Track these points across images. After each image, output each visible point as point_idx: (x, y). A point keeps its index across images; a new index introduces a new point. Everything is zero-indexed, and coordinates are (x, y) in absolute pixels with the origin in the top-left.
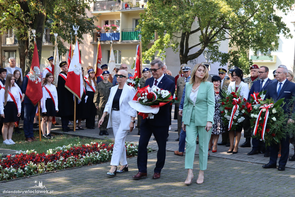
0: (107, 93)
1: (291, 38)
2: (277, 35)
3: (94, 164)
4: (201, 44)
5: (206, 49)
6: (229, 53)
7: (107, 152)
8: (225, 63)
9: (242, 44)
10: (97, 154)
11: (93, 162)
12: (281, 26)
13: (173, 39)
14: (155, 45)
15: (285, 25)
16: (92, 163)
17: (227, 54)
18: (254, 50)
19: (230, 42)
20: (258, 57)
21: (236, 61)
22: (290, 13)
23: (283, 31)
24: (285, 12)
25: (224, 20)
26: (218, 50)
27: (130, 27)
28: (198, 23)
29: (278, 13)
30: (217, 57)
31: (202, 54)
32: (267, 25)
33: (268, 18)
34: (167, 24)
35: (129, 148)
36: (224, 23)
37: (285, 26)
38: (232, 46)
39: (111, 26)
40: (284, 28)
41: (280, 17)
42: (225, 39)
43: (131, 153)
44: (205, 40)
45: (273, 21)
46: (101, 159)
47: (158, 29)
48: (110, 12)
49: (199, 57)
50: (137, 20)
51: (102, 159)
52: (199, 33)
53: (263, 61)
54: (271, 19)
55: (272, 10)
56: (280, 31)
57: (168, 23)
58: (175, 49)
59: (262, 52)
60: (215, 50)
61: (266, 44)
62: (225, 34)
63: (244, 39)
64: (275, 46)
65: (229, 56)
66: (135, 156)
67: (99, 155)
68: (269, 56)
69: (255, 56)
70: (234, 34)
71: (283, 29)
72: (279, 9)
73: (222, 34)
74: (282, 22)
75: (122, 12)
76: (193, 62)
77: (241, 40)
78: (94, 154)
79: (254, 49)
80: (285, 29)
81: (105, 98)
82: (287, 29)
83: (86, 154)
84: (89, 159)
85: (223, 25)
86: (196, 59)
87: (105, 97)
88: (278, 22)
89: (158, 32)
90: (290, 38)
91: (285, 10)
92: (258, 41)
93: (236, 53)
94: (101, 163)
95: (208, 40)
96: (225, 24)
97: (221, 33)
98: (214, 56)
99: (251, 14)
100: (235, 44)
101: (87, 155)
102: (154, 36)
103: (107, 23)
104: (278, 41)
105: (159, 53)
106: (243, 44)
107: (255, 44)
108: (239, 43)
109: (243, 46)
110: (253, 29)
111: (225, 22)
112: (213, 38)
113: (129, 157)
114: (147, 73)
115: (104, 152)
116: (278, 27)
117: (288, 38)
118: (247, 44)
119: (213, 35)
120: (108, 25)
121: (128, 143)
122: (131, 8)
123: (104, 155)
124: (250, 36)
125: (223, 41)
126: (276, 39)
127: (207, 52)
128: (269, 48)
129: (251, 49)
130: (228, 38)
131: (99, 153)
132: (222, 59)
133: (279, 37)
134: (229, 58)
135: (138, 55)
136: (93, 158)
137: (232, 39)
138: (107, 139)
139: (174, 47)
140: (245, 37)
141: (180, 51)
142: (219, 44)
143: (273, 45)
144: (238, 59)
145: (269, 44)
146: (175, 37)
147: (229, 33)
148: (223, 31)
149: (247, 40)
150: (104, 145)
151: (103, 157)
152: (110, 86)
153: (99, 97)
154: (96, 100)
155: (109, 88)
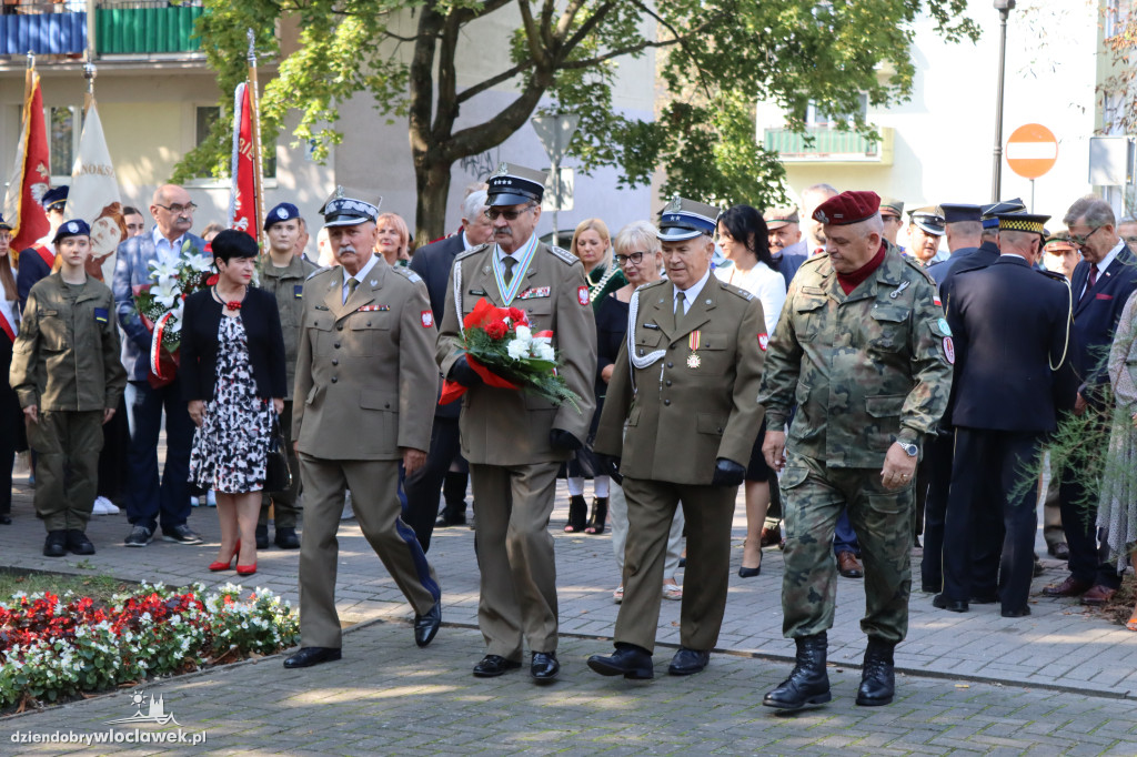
0: (83, 335)
1: (975, 40)
2: (904, 26)
3: (48, 701)
4: (520, 76)
5: (548, 100)
6: (663, 119)
7: (112, 641)
8: (644, 173)
9: (727, 73)
10: (61, 650)
11: (41, 693)
13: (376, 48)
16: (39, 698)
17: (652, 124)
18: (791, 103)
19: (669, 67)
20: (808, 140)
21: (700, 161)
23: (930, 2)
26: (611, 104)
30: (602, 141)
31: (528, 126)
35: (220, 616)
38: (680, 87)
42: (639, 49)
43: (233, 640)
44: (540, 55)
46: (82, 673)
49: (509, 140)
51: (87, 673)
52: (510, 16)
56: (916, 6)
58: (390, 103)
59: (826, 110)
60: (596, 103)
61: (848, 72)
62: (641, 20)
63: (738, 49)
64: (895, 80)
65: (666, 134)
66: (252, 653)
67: (74, 653)
68: (867, 133)
69: (795, 131)
70: (684, 21)
73: (626, 22)
77: (721, 52)
78: (48, 653)
79: (788, 94)
81: (70, 361)
83: (5, 652)
84: (21, 677)
86: (493, 151)
87: (73, 354)
89: (304, 12)
90: (965, 38)
92: (809, 59)
93: (698, 120)
94: (84, 698)
95: (555, 54)
97: (622, 17)
98: (586, 138)
100: (693, 71)
101: (9, 659)
102: (273, 33)
104: (911, 55)
105: (306, 120)
106: (732, 72)
107: (792, 74)
108: (715, 69)
109: (732, 81)
112: (580, 44)
113: (222, 662)
115: (101, 637)
117: (957, 41)
118: (752, 71)
119: (579, 27)
121: (205, 591)
123: (98, 653)
124: (768, 30)
125: (629, 55)
126: (897, 46)
127: (556, 117)
128: (861, 92)
129: (775, 98)
130: (654, 41)
131: (72, 643)
132: (628, 150)
133: (914, 34)
134: (664, 146)
135: (247, 135)
136: (40, 673)
137: (679, 47)
138: (92, 574)
139: (384, 88)
140: (740, 38)
141: (413, 110)
142: (609, 73)
143: (885, 75)
144: (707, 149)
145: (862, 73)
146: (385, 35)
147: (663, 17)
148: (629, 8)
149: (751, 52)
150: (88, 604)
151: (92, 667)
152: (97, 299)
153: (42, 357)
154: (27, 371)
155: (91, 309)
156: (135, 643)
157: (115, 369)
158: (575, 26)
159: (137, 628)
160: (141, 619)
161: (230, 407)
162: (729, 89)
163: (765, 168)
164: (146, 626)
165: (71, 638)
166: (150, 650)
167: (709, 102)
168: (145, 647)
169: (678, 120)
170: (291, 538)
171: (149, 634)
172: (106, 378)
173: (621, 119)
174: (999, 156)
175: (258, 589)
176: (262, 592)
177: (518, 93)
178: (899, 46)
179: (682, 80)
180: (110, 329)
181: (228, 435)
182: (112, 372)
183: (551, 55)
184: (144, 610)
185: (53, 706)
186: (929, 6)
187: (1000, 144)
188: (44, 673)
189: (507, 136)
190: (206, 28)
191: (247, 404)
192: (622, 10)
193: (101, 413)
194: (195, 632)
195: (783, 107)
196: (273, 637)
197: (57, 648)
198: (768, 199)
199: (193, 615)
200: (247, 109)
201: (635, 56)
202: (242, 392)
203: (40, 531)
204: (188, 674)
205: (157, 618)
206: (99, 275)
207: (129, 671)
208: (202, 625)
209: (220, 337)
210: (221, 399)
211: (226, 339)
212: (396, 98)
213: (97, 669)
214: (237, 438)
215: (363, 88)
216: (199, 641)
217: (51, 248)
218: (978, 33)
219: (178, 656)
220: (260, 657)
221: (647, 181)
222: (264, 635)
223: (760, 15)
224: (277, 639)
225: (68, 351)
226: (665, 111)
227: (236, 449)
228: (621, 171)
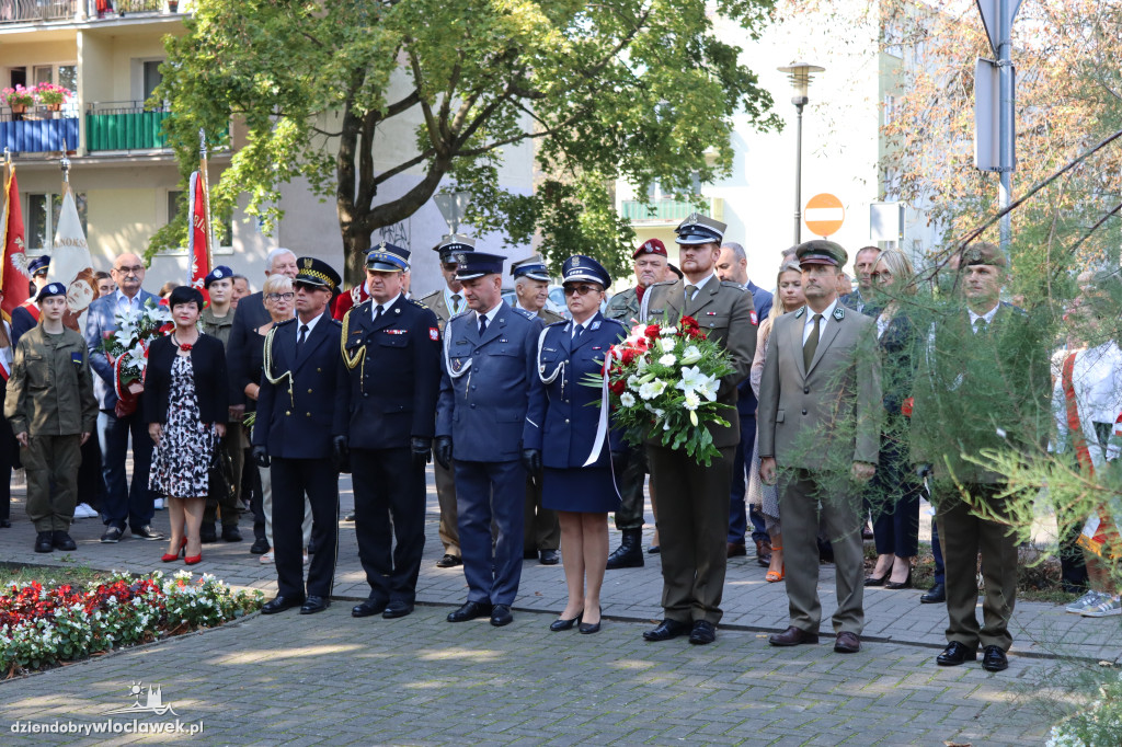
0: (63, 373)
1: (780, 130)
2: (726, 119)
3: (32, 669)
4: (425, 162)
5: (447, 180)
6: (539, 194)
7: (85, 620)
8: (525, 236)
9: (588, 157)
10: (43, 628)
11: (27, 662)
12: (738, 82)
13: (309, 142)
14: (235, 171)
15: (754, 80)
16: (25, 667)
17: (530, 198)
18: (639, 181)
19: (542, 153)
20: (652, 209)
21: (568, 226)
22: (770, 32)
23: (745, 101)
24: (752, 28)
25: (515, 63)
26: (498, 182)
27: (126, 92)
28: (408, 73)
29: (725, 30)
30: (491, 212)
31: (431, 201)
32: (683, 79)
33: (686, 50)
34: (283, 78)
35: (173, 597)
36: (515, 72)
37: (752, 84)
38: (551, 169)
39: (37, 91)
40: (751, 90)
41: (732, 46)
42: (518, 139)
43: (184, 616)
44: (440, 146)
45: (708, 63)
46: (60, 646)
47: (247, 99)
48: (34, 29)
49: (416, 213)
50: (150, 67)
51: (64, 645)
52: (415, 115)
53: (670, 223)
54: (697, 57)
55: (702, 22)
56: (734, 104)
57: (289, 74)
58: (321, 185)
59: (667, 187)
60: (485, 182)
61: (682, 156)
62: (519, 116)
63: (595, 139)
64: (719, 161)
65: (541, 205)
66: (199, 626)
67: (53, 630)
68: (698, 203)
69: (641, 202)
70: (553, 116)
71: (746, 96)
72: (726, 16)
73: (509, 118)
74: (741, 68)
75: (84, 31)
76: (393, 234)
77: (583, 140)
78: (32, 630)
79: (636, 174)
80: (755, 94)
81: (53, 395)
82: (762, 94)
84: (10, 650)
85: (509, 81)
86: (405, 222)
87: (54, 390)
88: (727, 66)
89: (249, 115)
90: (773, 129)
91: (752, 19)
92: (651, 146)
93: (567, 195)
94: (62, 666)
95: (451, 144)
96: (520, 77)
97: (504, 113)
98: (479, 209)
99: (619, 37)
100: (562, 155)
102: (227, 132)
103: (18, 77)
104: (731, 140)
105: (255, 200)
106: (592, 156)
107: (639, 157)
108: (578, 153)
109: (592, 163)
110: (629, 95)
111: (517, 68)
112: (472, 136)
113: (175, 634)
114: (224, 285)
115: (75, 616)
116: (725, 87)
117: (766, 131)
118: (607, 155)
119: (471, 122)
120: (24, 85)
121: (163, 577)
122: (122, 15)
123: (73, 629)
124: (620, 123)
125: (511, 144)
126: (721, 134)
127: (453, 195)
128: (693, 171)
129: (625, 177)
130: (531, 133)
131: (52, 622)
132: (511, 217)
133: (733, 124)
134: (540, 215)
135: (200, 213)
136: (26, 646)
137: (549, 136)
138: (73, 566)
139: (316, 174)
140: (598, 129)
141: (339, 190)
142: (496, 158)
143: (710, 158)
144: (575, 218)
145: (694, 156)
146: (315, 132)
147: (537, 113)
148: (510, 107)
149: (607, 141)
150: (67, 590)
151: (68, 640)
152: (73, 345)
153: (30, 394)
154: (18, 405)
155: (69, 353)
156: (103, 620)
157: (89, 401)
158: (468, 121)
159: (105, 608)
160: (108, 601)
161: (179, 428)
162: (590, 170)
163: (620, 232)
164: (112, 607)
165: (50, 617)
166: (116, 625)
167: (575, 180)
168: (111, 624)
169: (551, 194)
170: (234, 532)
171: (115, 612)
172: (82, 408)
173: (507, 194)
174: (799, 219)
175: (205, 574)
176: (207, 577)
177: (424, 176)
178: (722, 134)
179: (553, 162)
180: (84, 369)
181: (177, 451)
182: (87, 403)
183: (449, 146)
184: (112, 594)
185: (36, 672)
186: (744, 104)
187: (799, 209)
188: (29, 645)
189: (415, 210)
190: (171, 127)
191: (192, 426)
192: (505, 108)
193: (78, 436)
194: (152, 611)
195: (632, 183)
196: (217, 613)
197: (39, 626)
198: (623, 255)
199: (151, 597)
200: (199, 193)
201: (514, 144)
202: (188, 416)
203: (31, 532)
204: (147, 644)
205: (121, 600)
206: (76, 327)
207: (99, 643)
208: (159, 604)
209: (173, 372)
210: (172, 422)
211: (177, 374)
212: (326, 181)
213: (72, 642)
214: (184, 453)
215: (299, 175)
216: (156, 618)
217: (36, 305)
218: (783, 126)
219: (139, 630)
220: (207, 629)
221: (527, 241)
222: (210, 611)
223: (613, 112)
224: (220, 614)
225: (50, 388)
226: (540, 188)
227: (183, 462)
228: (506, 234)
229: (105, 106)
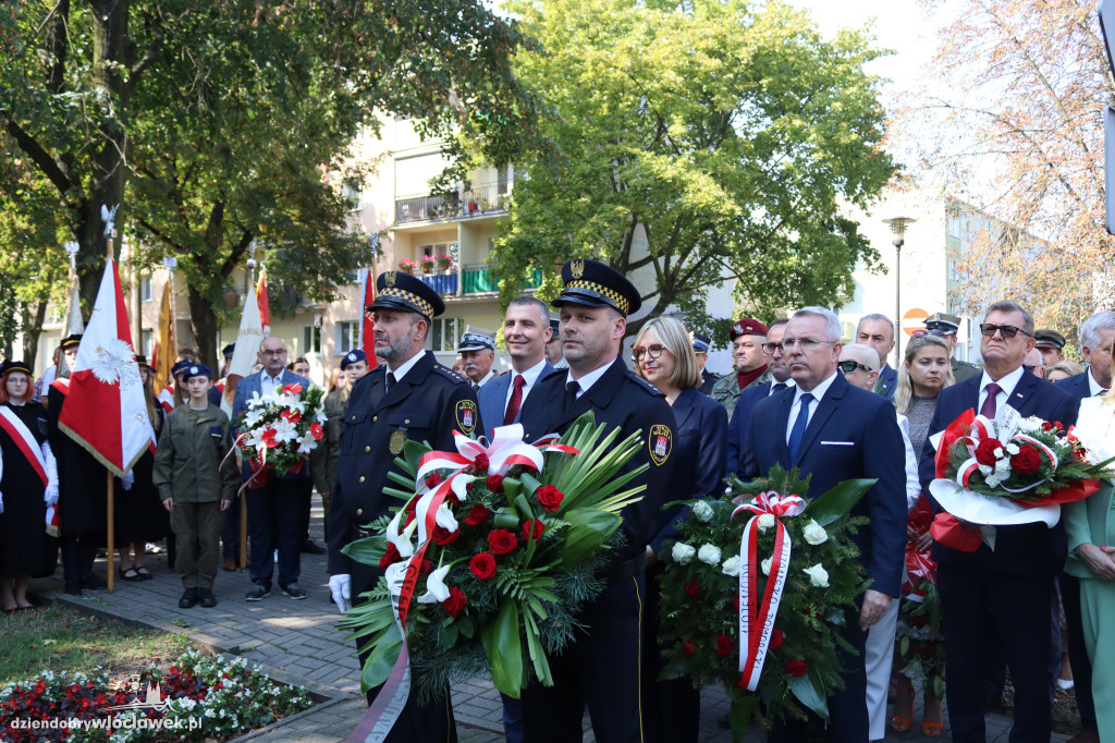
0: (202, 446)
1: (885, 274)
2: (850, 267)
4: (657, 296)
5: (672, 308)
9: (764, 294)
12: (858, 244)
15: (868, 243)
17: (728, 320)
19: (736, 290)
23: (862, 256)
24: (866, 209)
26: (706, 310)
27: (486, 259)
29: (848, 211)
33: (825, 225)
37: (867, 245)
38: (740, 301)
39: (438, 259)
40: (866, 249)
41: (854, 221)
45: (839, 232)
48: (433, 223)
52: (649, 268)
54: (832, 229)
55: (834, 206)
56: (856, 258)
60: (698, 310)
62: (721, 269)
63: (768, 282)
71: (863, 253)
73: (715, 270)
74: (860, 235)
75: (463, 223)
77: (760, 283)
79: (794, 305)
80: (868, 252)
81: (192, 465)
82: (873, 251)
87: (193, 461)
88: (851, 234)
90: (881, 273)
96: (721, 245)
97: (712, 268)
100: (747, 293)
103: (428, 252)
107: (796, 294)
114: (359, 368)
116: (850, 247)
117: (876, 274)
120: (429, 255)
122: (483, 212)
125: (714, 284)
126: (847, 277)
132: (716, 331)
133: (855, 271)
142: (705, 295)
143: (840, 292)
145: (830, 292)
147: (732, 267)
148: (715, 264)
152: (213, 420)
155: (208, 428)
157: (229, 471)
162: (765, 301)
172: (222, 477)
173: (711, 317)
179: (741, 297)
180: (223, 442)
182: (227, 473)
186: (862, 258)
187: (899, 319)
192: (712, 265)
193: (218, 503)
201: (717, 285)
218: (887, 271)
225: (190, 459)
229: (474, 266)
